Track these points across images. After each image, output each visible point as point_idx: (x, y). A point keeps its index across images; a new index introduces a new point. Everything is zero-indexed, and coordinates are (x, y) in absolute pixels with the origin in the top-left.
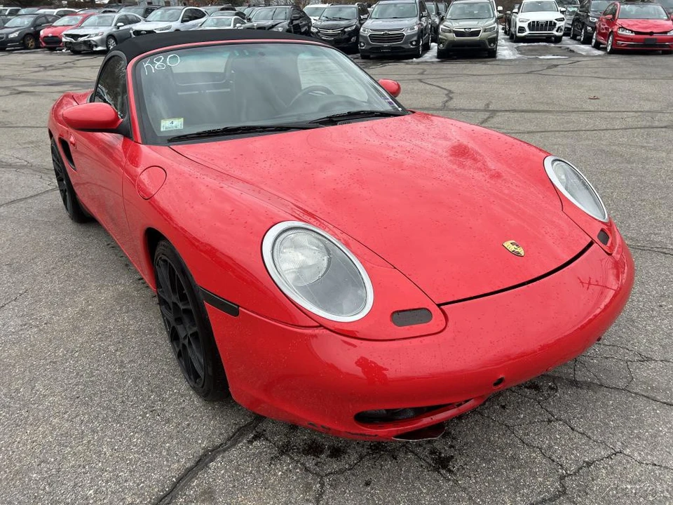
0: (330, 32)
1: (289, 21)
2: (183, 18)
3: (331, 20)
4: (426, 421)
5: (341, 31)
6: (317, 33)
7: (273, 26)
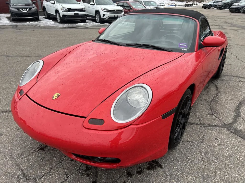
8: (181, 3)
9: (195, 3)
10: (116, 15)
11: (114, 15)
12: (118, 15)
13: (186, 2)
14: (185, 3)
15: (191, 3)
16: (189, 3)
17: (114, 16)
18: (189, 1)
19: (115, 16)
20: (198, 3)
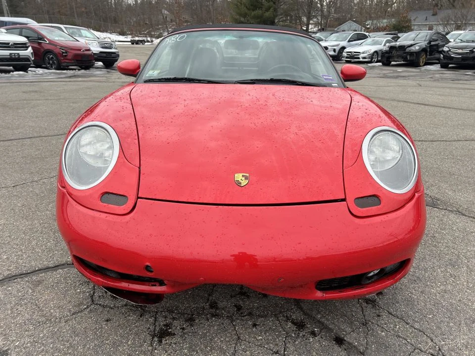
0: (460, 51)
1: (427, 42)
2: (350, 38)
3: (464, 42)
4: (124, 285)
5: (470, 51)
6: (448, 51)
7: (412, 45)
8: (122, 38)
9: (149, 39)
10: (15, 54)
11: (11, 54)
12: (18, 54)
13: (130, 36)
14: (129, 38)
15: (141, 39)
16: (137, 39)
17: (9, 57)
18: (136, 35)
19: (13, 57)
20: (154, 39)
